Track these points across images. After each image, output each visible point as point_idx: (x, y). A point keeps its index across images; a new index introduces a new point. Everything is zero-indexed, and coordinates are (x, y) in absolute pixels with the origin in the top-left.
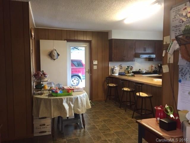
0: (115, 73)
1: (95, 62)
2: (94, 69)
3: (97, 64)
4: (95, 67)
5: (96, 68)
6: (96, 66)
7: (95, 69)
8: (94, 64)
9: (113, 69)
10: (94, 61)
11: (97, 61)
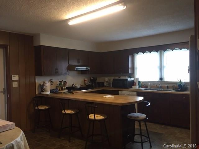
0: (46, 91)
1: (15, 77)
2: (13, 86)
3: (18, 79)
4: (15, 85)
5: (17, 86)
6: (17, 83)
7: (15, 87)
8: (13, 79)
9: (43, 85)
10: (13, 75)
11: (18, 76)
